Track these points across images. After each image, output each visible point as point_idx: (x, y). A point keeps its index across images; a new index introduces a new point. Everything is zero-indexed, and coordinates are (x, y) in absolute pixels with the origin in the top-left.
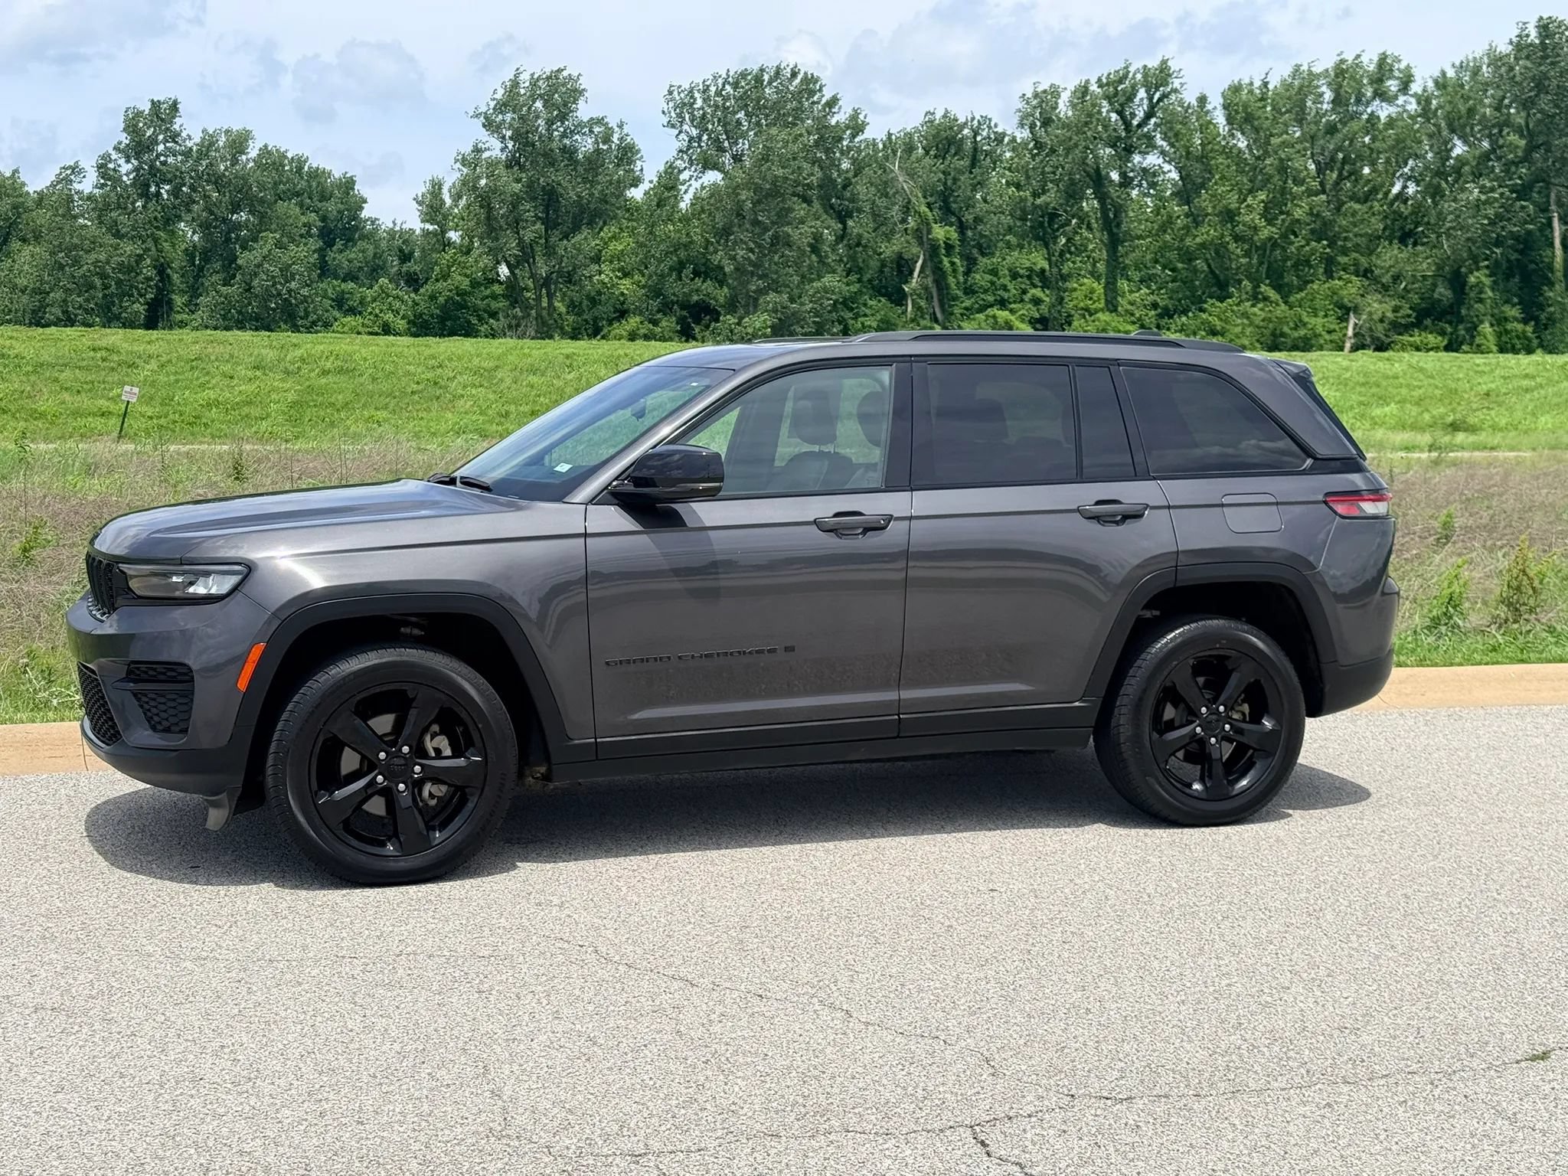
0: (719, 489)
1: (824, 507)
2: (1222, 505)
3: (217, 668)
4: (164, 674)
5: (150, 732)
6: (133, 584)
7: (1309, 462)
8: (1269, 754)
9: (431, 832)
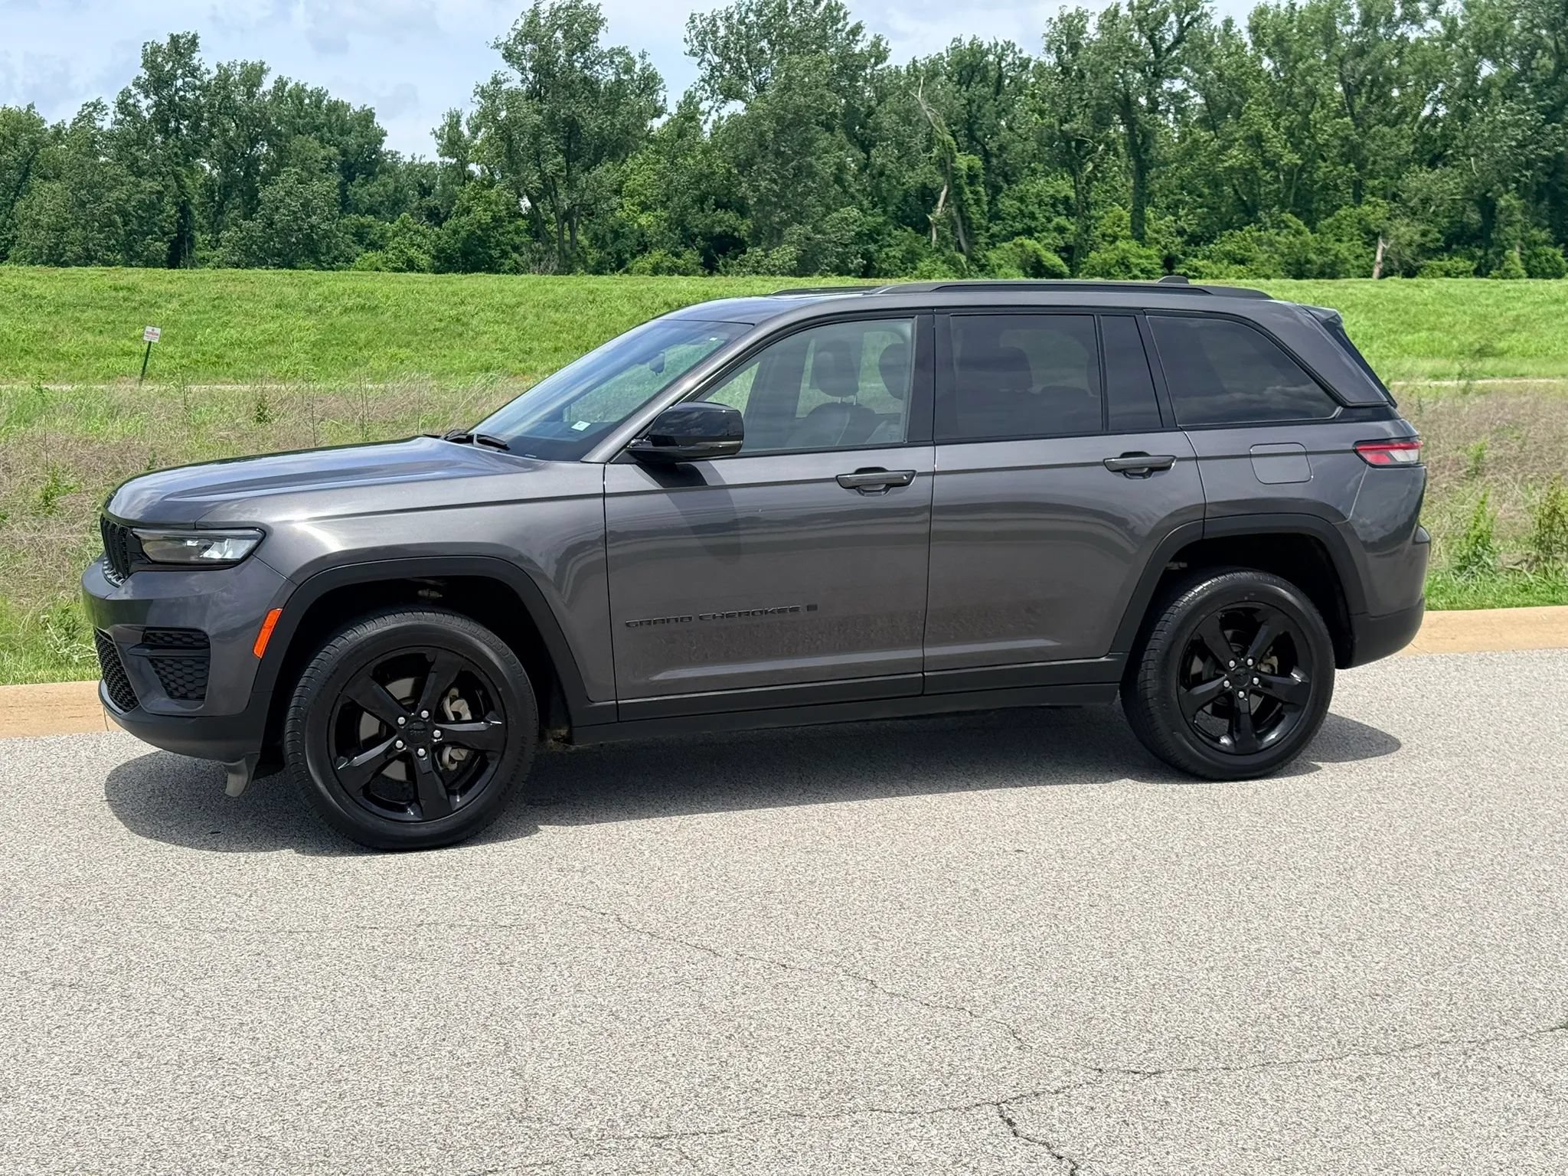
0: (739, 447)
1: (845, 464)
2: (1251, 456)
3: (234, 633)
4: (180, 640)
5: (166, 699)
6: (147, 548)
7: (1339, 410)
8: (1297, 707)
9: (451, 797)
